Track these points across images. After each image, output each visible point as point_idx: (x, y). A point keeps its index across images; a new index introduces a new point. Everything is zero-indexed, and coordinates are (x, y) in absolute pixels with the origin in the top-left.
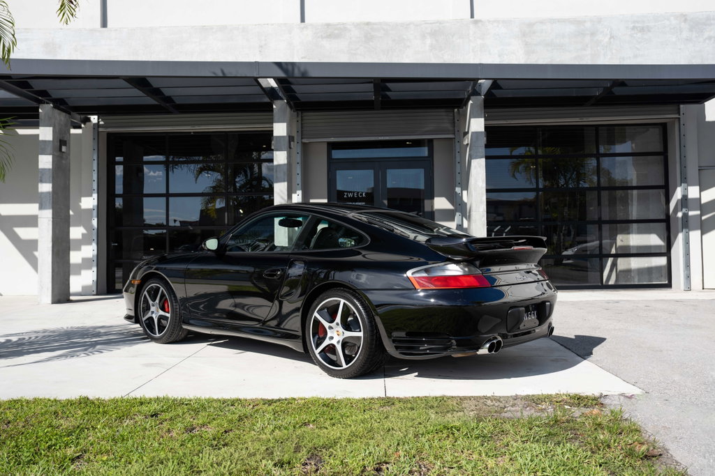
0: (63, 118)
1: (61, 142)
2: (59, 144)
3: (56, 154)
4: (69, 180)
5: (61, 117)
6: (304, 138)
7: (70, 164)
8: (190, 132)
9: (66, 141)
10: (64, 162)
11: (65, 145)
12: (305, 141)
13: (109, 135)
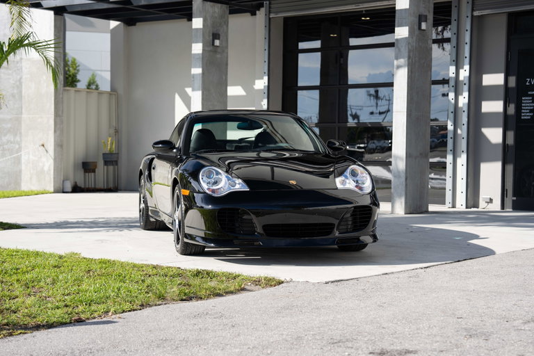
0: (217, 10)
1: (214, 35)
2: (211, 38)
3: (207, 49)
4: (227, 74)
5: (217, 9)
6: (475, 11)
7: (227, 58)
8: (362, 11)
9: (219, 35)
10: (218, 56)
11: (219, 39)
12: (476, 13)
13: (286, 19)
